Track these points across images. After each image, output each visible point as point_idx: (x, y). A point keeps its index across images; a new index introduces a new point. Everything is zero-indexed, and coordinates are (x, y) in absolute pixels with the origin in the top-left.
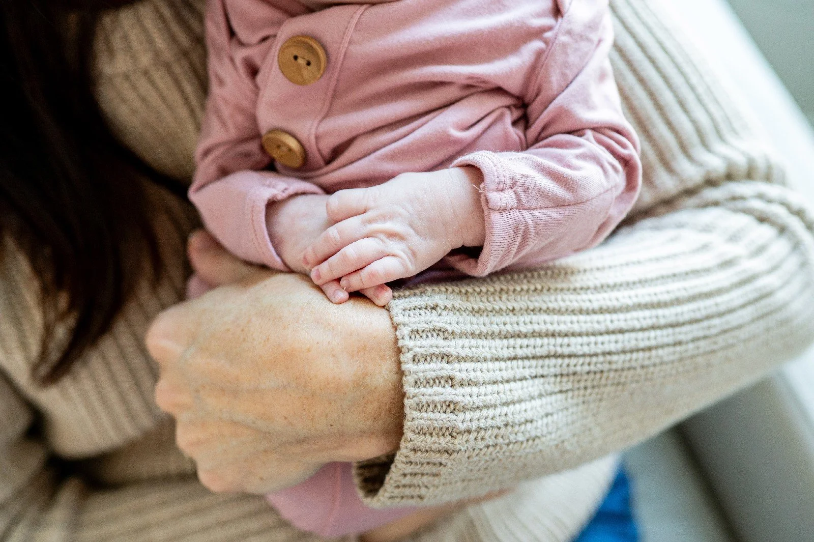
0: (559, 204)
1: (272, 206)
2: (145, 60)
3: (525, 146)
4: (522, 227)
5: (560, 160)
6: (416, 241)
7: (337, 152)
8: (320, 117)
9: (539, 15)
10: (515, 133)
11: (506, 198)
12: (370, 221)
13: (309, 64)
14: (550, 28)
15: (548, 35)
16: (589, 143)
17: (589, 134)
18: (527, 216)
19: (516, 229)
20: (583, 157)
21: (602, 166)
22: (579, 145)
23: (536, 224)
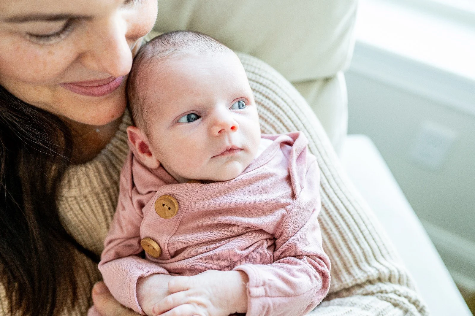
0: (287, 295)
1: (141, 279)
2: (87, 191)
3: (273, 260)
4: (267, 307)
5: (289, 271)
6: (212, 309)
7: (177, 253)
8: (171, 235)
9: (284, 197)
10: (268, 253)
11: (260, 291)
12: (190, 295)
13: (169, 209)
14: (289, 204)
15: (288, 207)
16: (304, 263)
17: (305, 258)
18: (270, 301)
19: (264, 307)
20: (301, 271)
21: (310, 277)
22: (299, 264)
23: (274, 305)
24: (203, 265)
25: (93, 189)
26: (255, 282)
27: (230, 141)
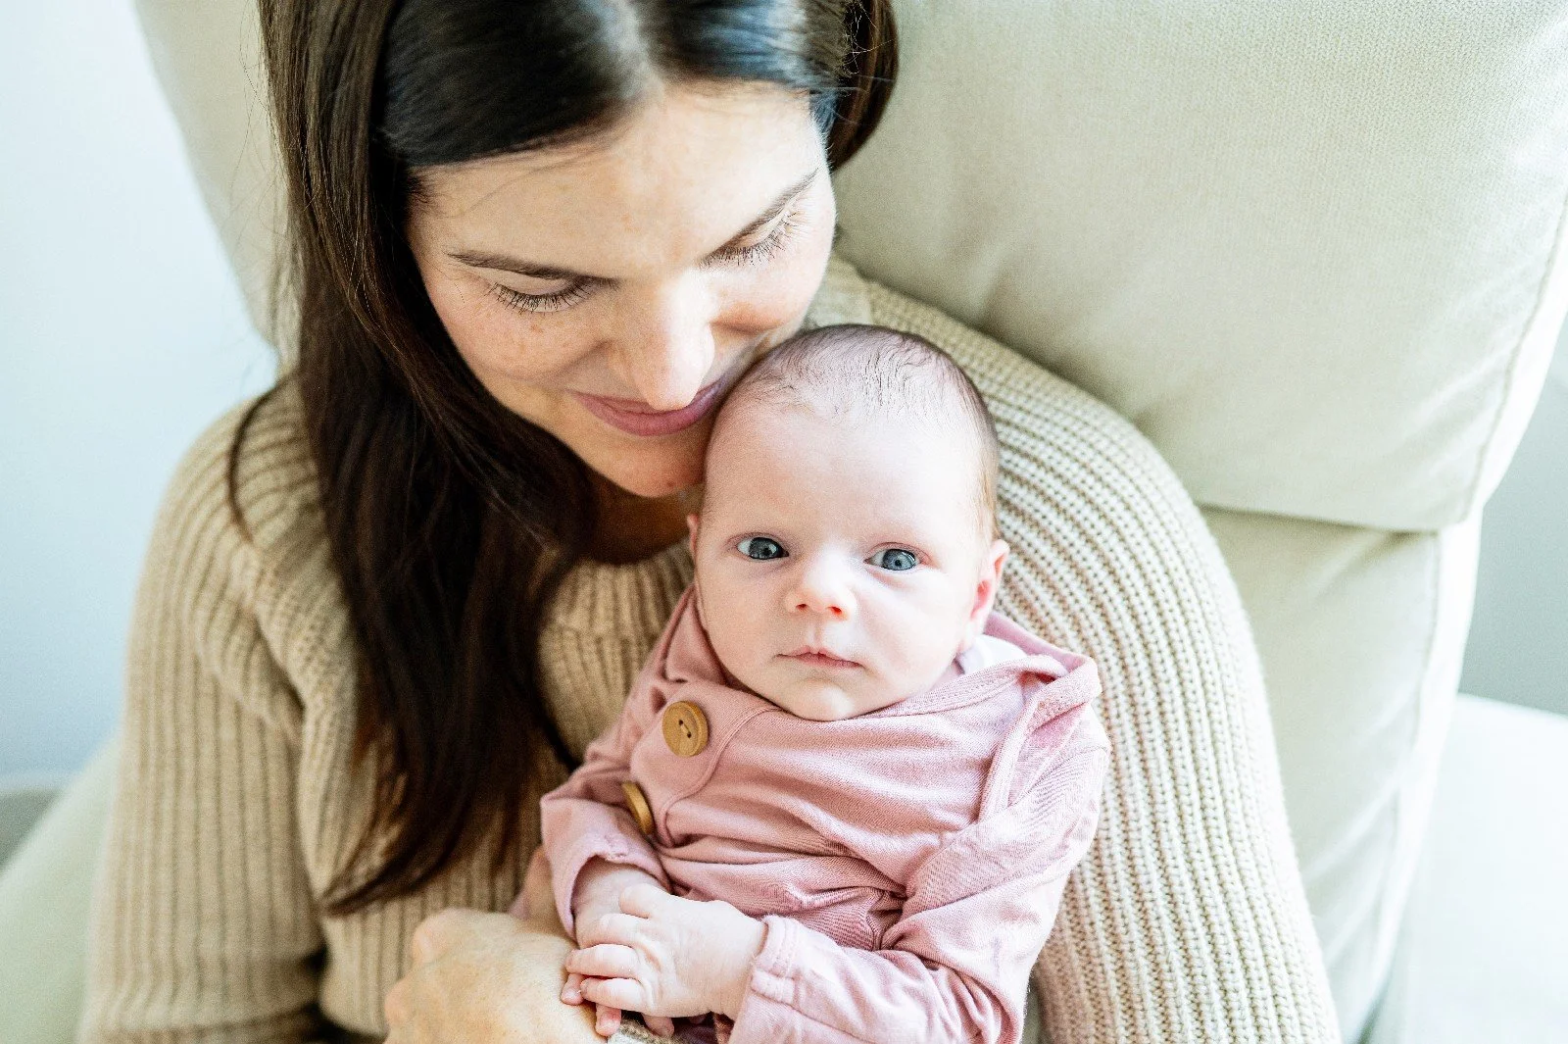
0: (846, 1030)
4: (786, 1032)
5: (886, 980)
6: (671, 980)
9: (948, 808)
11: (782, 988)
13: (689, 736)
14: (954, 829)
15: (949, 835)
16: (935, 985)
17: (942, 972)
18: (798, 1022)
19: (778, 1029)
20: (912, 993)
21: (930, 1016)
22: (918, 977)
23: (805, 1039)
24: (713, 887)
25: (617, 627)
26: (774, 960)
27: (817, 637)
